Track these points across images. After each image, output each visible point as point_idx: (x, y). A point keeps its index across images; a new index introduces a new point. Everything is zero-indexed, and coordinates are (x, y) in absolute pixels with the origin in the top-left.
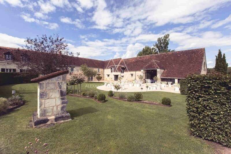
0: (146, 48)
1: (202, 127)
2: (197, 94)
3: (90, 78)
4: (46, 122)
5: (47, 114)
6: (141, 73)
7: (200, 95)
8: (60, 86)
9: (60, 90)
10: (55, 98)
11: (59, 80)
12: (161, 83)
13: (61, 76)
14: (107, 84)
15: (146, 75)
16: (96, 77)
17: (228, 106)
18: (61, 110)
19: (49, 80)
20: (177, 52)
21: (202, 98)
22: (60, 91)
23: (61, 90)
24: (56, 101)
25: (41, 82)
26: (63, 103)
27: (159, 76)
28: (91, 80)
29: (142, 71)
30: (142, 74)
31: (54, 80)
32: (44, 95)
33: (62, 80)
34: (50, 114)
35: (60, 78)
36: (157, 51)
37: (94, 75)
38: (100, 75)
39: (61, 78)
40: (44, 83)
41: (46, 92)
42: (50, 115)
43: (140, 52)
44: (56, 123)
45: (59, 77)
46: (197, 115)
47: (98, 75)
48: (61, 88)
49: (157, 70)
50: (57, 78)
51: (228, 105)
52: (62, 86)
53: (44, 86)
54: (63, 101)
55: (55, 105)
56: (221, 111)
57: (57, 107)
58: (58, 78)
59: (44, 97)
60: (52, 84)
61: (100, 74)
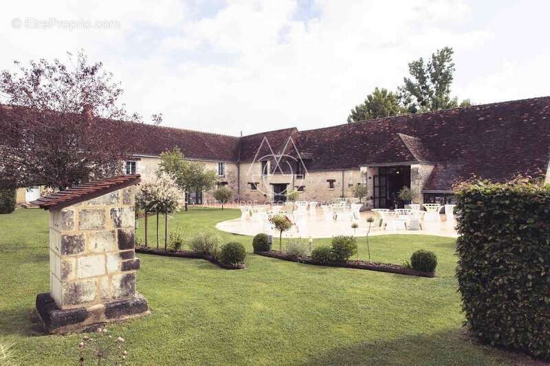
0: (376, 94)
1: (489, 317)
2: (479, 234)
3: (194, 195)
4: (83, 320)
5: (84, 298)
6: (360, 176)
7: (485, 235)
8: (118, 219)
9: (116, 230)
10: (104, 252)
11: (113, 201)
12: (425, 209)
13: (120, 191)
14: (251, 214)
15: (377, 183)
16: (212, 191)
17: (542, 261)
18: (121, 286)
19: (87, 202)
20: (474, 107)
21: (490, 245)
22: (117, 234)
23: (119, 230)
24: (106, 260)
25: (65, 210)
26: (126, 267)
27: (417, 186)
28: (197, 203)
29: (364, 169)
30: (363, 181)
31: (101, 201)
32: (74, 246)
33: (124, 203)
34: (91, 297)
35: (118, 198)
36: (412, 103)
37: (205, 184)
38: (226, 186)
39: (119, 196)
40: (73, 212)
41: (80, 236)
42: (91, 301)
43: (357, 108)
44: (108, 321)
45: (115, 193)
46: (478, 287)
47: (218, 184)
48: (119, 226)
49: (413, 166)
50: (108, 195)
51: (544, 258)
52: (123, 219)
53: (74, 221)
54: (126, 260)
55: (104, 273)
56: (529, 273)
57: (111, 277)
58: (112, 197)
59: (75, 250)
60: (95, 215)
61: (225, 180)
